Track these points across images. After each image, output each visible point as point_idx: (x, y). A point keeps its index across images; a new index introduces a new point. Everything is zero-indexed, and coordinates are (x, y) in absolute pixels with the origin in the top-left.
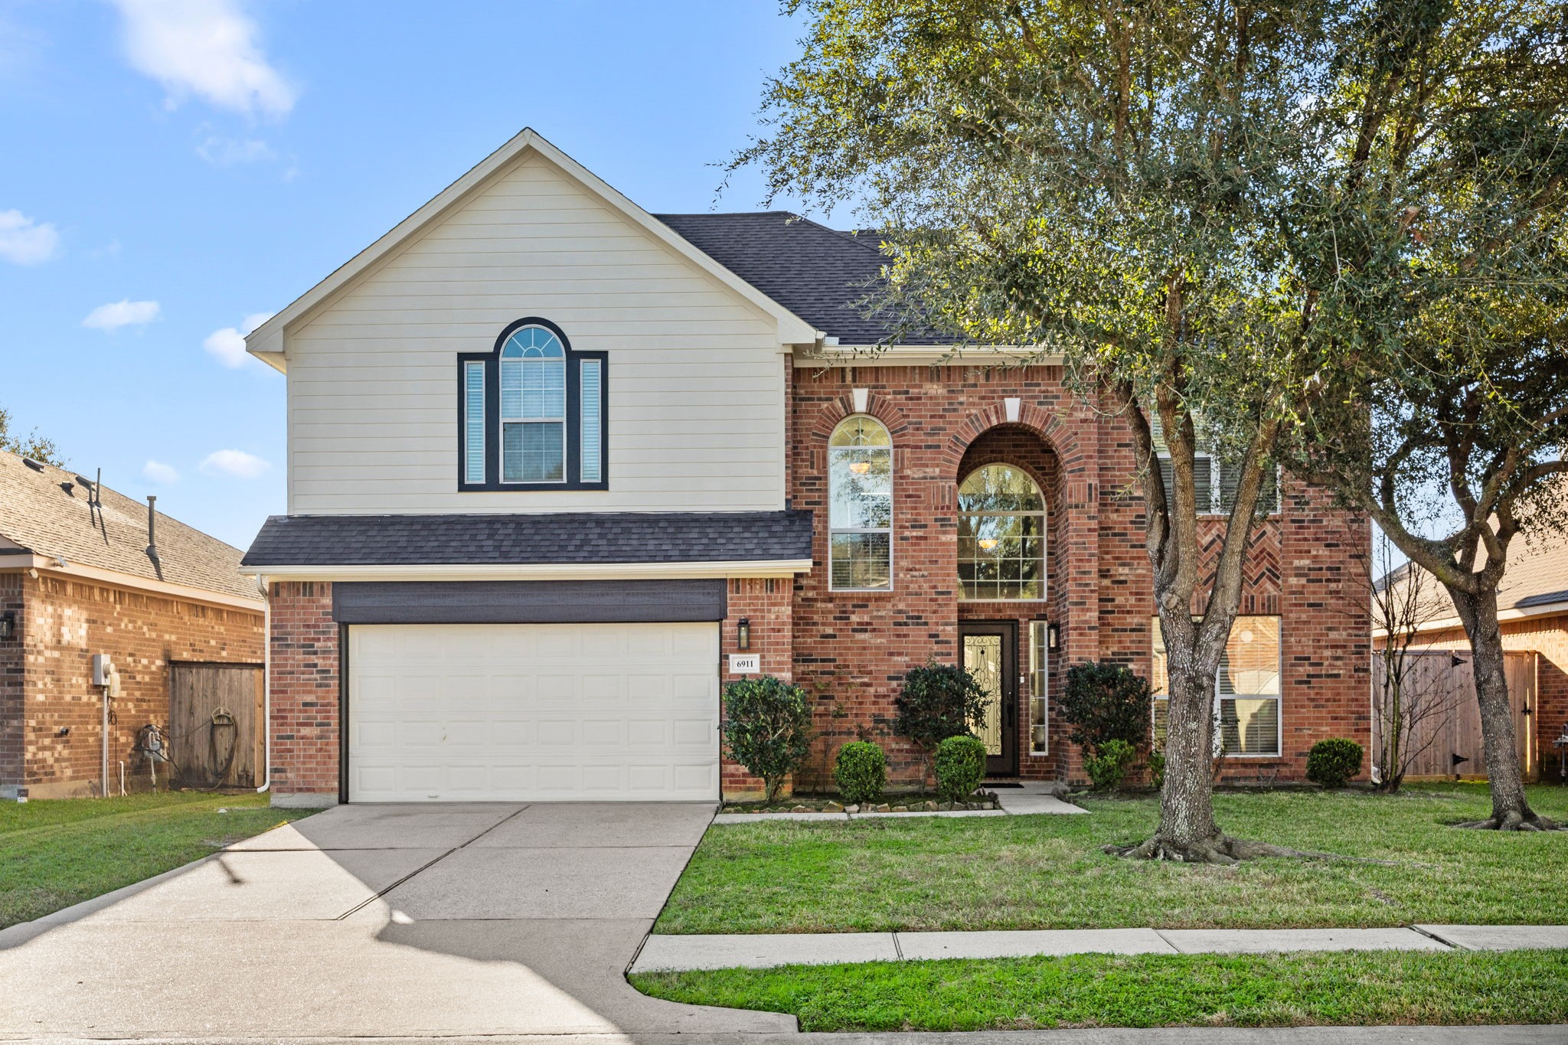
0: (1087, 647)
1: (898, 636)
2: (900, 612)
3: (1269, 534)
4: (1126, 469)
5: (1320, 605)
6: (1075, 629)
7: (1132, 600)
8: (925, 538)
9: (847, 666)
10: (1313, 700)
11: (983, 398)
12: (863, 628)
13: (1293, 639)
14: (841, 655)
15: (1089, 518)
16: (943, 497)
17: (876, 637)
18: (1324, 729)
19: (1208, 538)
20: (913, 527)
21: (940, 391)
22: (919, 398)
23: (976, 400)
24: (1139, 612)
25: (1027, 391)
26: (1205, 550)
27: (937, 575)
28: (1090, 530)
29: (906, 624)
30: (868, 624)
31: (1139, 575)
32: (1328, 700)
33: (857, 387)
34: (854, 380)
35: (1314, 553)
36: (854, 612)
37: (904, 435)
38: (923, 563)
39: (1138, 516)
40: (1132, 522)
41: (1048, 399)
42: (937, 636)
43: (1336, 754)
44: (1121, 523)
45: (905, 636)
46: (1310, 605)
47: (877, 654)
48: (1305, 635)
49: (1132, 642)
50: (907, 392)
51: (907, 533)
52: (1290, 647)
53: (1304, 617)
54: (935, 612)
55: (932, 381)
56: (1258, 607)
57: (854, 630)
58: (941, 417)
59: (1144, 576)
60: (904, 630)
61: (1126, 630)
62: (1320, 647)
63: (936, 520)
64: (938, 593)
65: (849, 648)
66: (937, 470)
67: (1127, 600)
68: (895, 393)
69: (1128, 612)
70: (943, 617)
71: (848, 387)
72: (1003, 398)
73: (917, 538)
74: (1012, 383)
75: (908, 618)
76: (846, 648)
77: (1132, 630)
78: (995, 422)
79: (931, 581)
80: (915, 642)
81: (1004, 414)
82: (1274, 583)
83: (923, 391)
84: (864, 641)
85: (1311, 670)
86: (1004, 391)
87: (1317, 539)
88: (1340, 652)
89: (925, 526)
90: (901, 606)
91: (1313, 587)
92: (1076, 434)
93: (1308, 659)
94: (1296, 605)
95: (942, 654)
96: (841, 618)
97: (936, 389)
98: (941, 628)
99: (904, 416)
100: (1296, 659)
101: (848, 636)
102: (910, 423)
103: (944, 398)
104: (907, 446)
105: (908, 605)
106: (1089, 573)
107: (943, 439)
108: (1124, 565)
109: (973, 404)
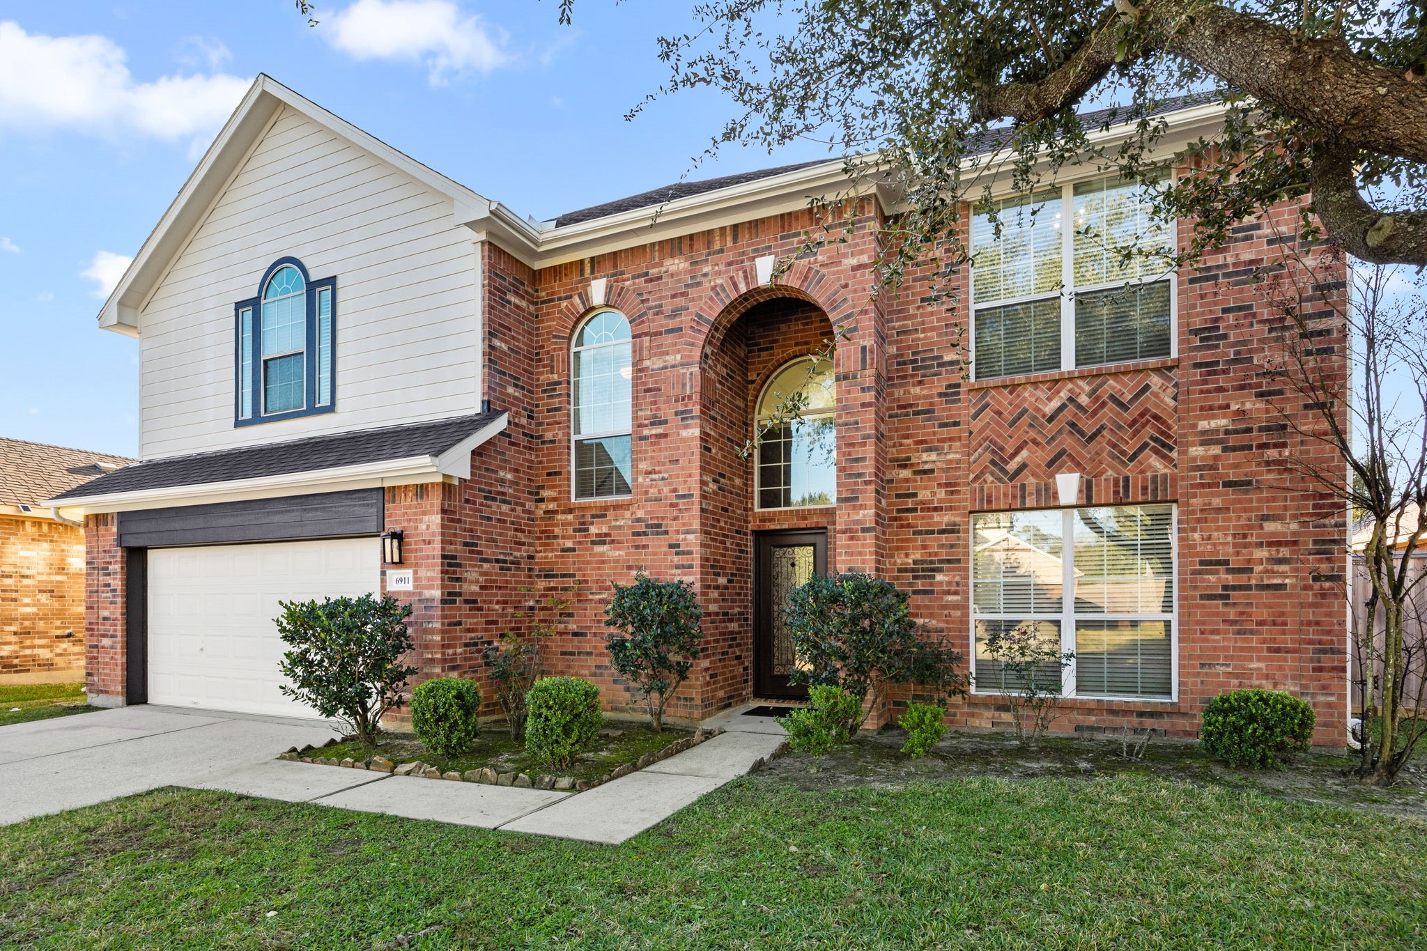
0: (860, 553)
1: (637, 547)
2: (638, 520)
3: (1155, 388)
4: (933, 329)
5: (1249, 483)
6: (844, 532)
7: (941, 494)
8: (665, 436)
9: (586, 582)
10: (1233, 622)
11: (730, 264)
12: (601, 540)
13: (1196, 536)
14: (580, 569)
15: (863, 390)
16: (684, 385)
17: (615, 549)
18: (1254, 665)
19: (1055, 404)
20: (653, 424)
21: (681, 266)
22: (660, 278)
23: (722, 267)
24: (951, 508)
25: (782, 245)
26: (1050, 420)
27: (678, 476)
28: (863, 405)
29: (645, 534)
30: (606, 535)
31: (950, 461)
32: (1260, 623)
33: (595, 278)
34: (592, 272)
35: (1234, 407)
36: (592, 523)
37: (643, 322)
38: (664, 464)
39: (949, 387)
40: (940, 395)
41: (810, 248)
42: (678, 546)
44: (926, 397)
45: (644, 547)
46: (1228, 484)
47: (615, 568)
48: (1218, 529)
49: (942, 546)
50: (647, 274)
51: (646, 432)
52: (1194, 546)
53: (1217, 502)
54: (675, 519)
55: (672, 256)
56: (1135, 493)
57: (593, 543)
58: (683, 294)
59: (958, 462)
60: (643, 540)
61: (932, 532)
62: (1246, 546)
63: (676, 414)
64: (679, 497)
65: (588, 562)
66: (678, 357)
67: (933, 494)
68: (634, 277)
69: (936, 509)
70: (684, 524)
71: (588, 280)
72: (753, 258)
73: (657, 436)
74: (765, 239)
75: (647, 526)
76: (584, 562)
77: (942, 532)
78: (743, 289)
79: (670, 484)
80: (655, 554)
81: (755, 278)
82: (1164, 457)
83: (663, 269)
84: (602, 554)
85: (1230, 579)
86: (756, 250)
87: (1242, 387)
88: (1285, 552)
89: (666, 422)
90: (640, 514)
91: (1232, 457)
92: (846, 286)
93: (1226, 562)
94: (1202, 486)
95: (683, 567)
96: (580, 530)
97: (677, 265)
98: (681, 537)
99: (643, 301)
100: (1202, 563)
101: (586, 549)
102: (650, 308)
103: (686, 272)
104: (646, 334)
105: (647, 512)
106: (864, 459)
107: (685, 320)
108: (930, 450)
109: (719, 273)
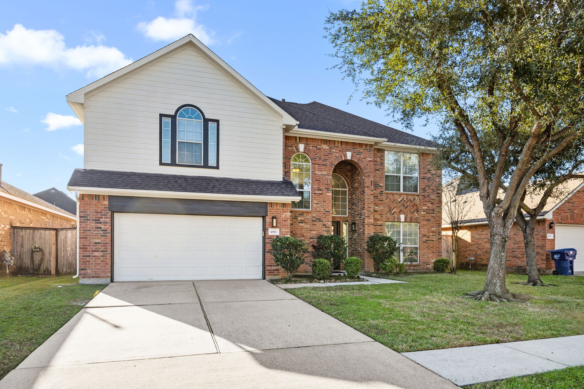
0: (370, 230)
1: (313, 225)
2: (314, 217)
3: (416, 199)
4: (378, 177)
5: (429, 220)
6: (367, 224)
8: (322, 194)
9: (297, 234)
10: (427, 247)
11: (340, 151)
12: (302, 222)
13: (422, 230)
14: (295, 230)
15: (371, 191)
16: (328, 181)
17: (306, 225)
18: (430, 255)
19: (400, 199)
20: (318, 190)
21: (327, 147)
22: (320, 149)
23: (338, 151)
24: (381, 220)
25: (353, 150)
26: (399, 203)
27: (326, 206)
28: (371, 194)
29: (316, 221)
30: (303, 220)
31: (381, 209)
32: (431, 247)
33: (300, 143)
34: (300, 141)
35: (428, 205)
36: (299, 217)
37: (316, 160)
38: (321, 202)
39: (381, 192)
40: (379, 193)
41: (359, 153)
42: (325, 225)
43: (444, 263)
44: (376, 193)
45: (315, 225)
46: (427, 220)
47: (306, 230)
48: (426, 229)
49: (379, 229)
50: (316, 147)
51: (316, 192)
52: (421, 232)
53: (425, 223)
54: (325, 217)
55: (324, 144)
56: (413, 221)
57: (299, 222)
58: (327, 156)
59: (383, 210)
60: (315, 223)
61: (377, 225)
62: (429, 232)
63: (325, 188)
64: (326, 211)
65: (297, 228)
66: (326, 172)
67: (378, 216)
68: (313, 147)
69: (378, 220)
70: (327, 219)
71: (298, 143)
72: (346, 151)
73: (319, 194)
74: (349, 147)
75: (316, 219)
76: (296, 228)
77: (379, 226)
78: (344, 159)
79: (323, 208)
80: (318, 227)
81: (346, 157)
82: (418, 213)
83: (322, 147)
84: (302, 226)
85: (427, 239)
86: (346, 149)
87: (429, 201)
88: (434, 234)
89: (322, 190)
90: (314, 215)
91: (427, 215)
92: (367, 165)
93: (426, 235)
94: (423, 220)
95: (327, 231)
96: (295, 218)
97: (325, 147)
98: (327, 223)
99: (316, 154)
100: (423, 235)
101: (297, 224)
102: (317, 157)
103: (328, 150)
104: (316, 164)
105: (316, 215)
106: (371, 207)
107: (328, 163)
108: (377, 206)
109: (337, 153)
